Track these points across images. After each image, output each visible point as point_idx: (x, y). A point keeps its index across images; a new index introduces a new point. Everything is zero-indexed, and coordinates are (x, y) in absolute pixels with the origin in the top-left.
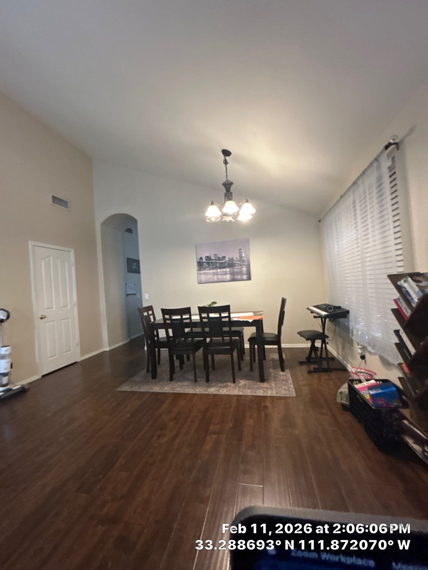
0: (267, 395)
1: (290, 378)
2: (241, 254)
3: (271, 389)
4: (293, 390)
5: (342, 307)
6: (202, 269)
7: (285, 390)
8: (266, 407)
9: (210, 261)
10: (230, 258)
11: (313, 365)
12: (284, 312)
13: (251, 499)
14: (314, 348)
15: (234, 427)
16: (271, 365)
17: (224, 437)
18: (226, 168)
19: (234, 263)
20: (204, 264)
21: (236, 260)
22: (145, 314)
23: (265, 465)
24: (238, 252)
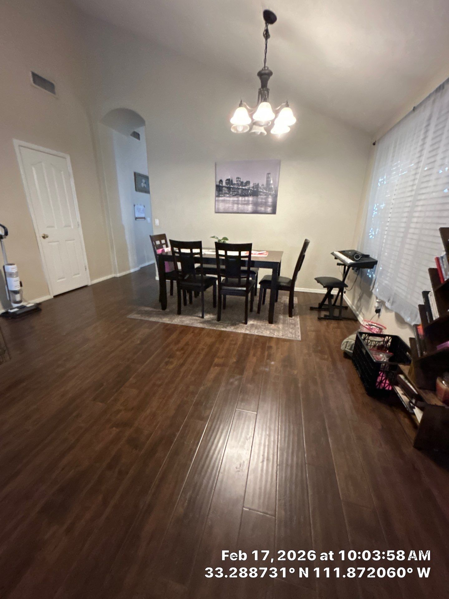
0: (273, 336)
1: (299, 322)
2: (269, 180)
3: (278, 330)
4: (300, 334)
5: (370, 256)
6: (221, 195)
7: (291, 333)
8: (270, 347)
9: (232, 186)
10: (255, 184)
11: (324, 311)
12: (304, 256)
13: (245, 421)
14: (329, 295)
15: (237, 362)
16: (282, 308)
17: (227, 369)
18: (266, 45)
19: (259, 190)
20: (224, 189)
21: (262, 187)
22: (158, 243)
23: (261, 396)
24: (266, 177)
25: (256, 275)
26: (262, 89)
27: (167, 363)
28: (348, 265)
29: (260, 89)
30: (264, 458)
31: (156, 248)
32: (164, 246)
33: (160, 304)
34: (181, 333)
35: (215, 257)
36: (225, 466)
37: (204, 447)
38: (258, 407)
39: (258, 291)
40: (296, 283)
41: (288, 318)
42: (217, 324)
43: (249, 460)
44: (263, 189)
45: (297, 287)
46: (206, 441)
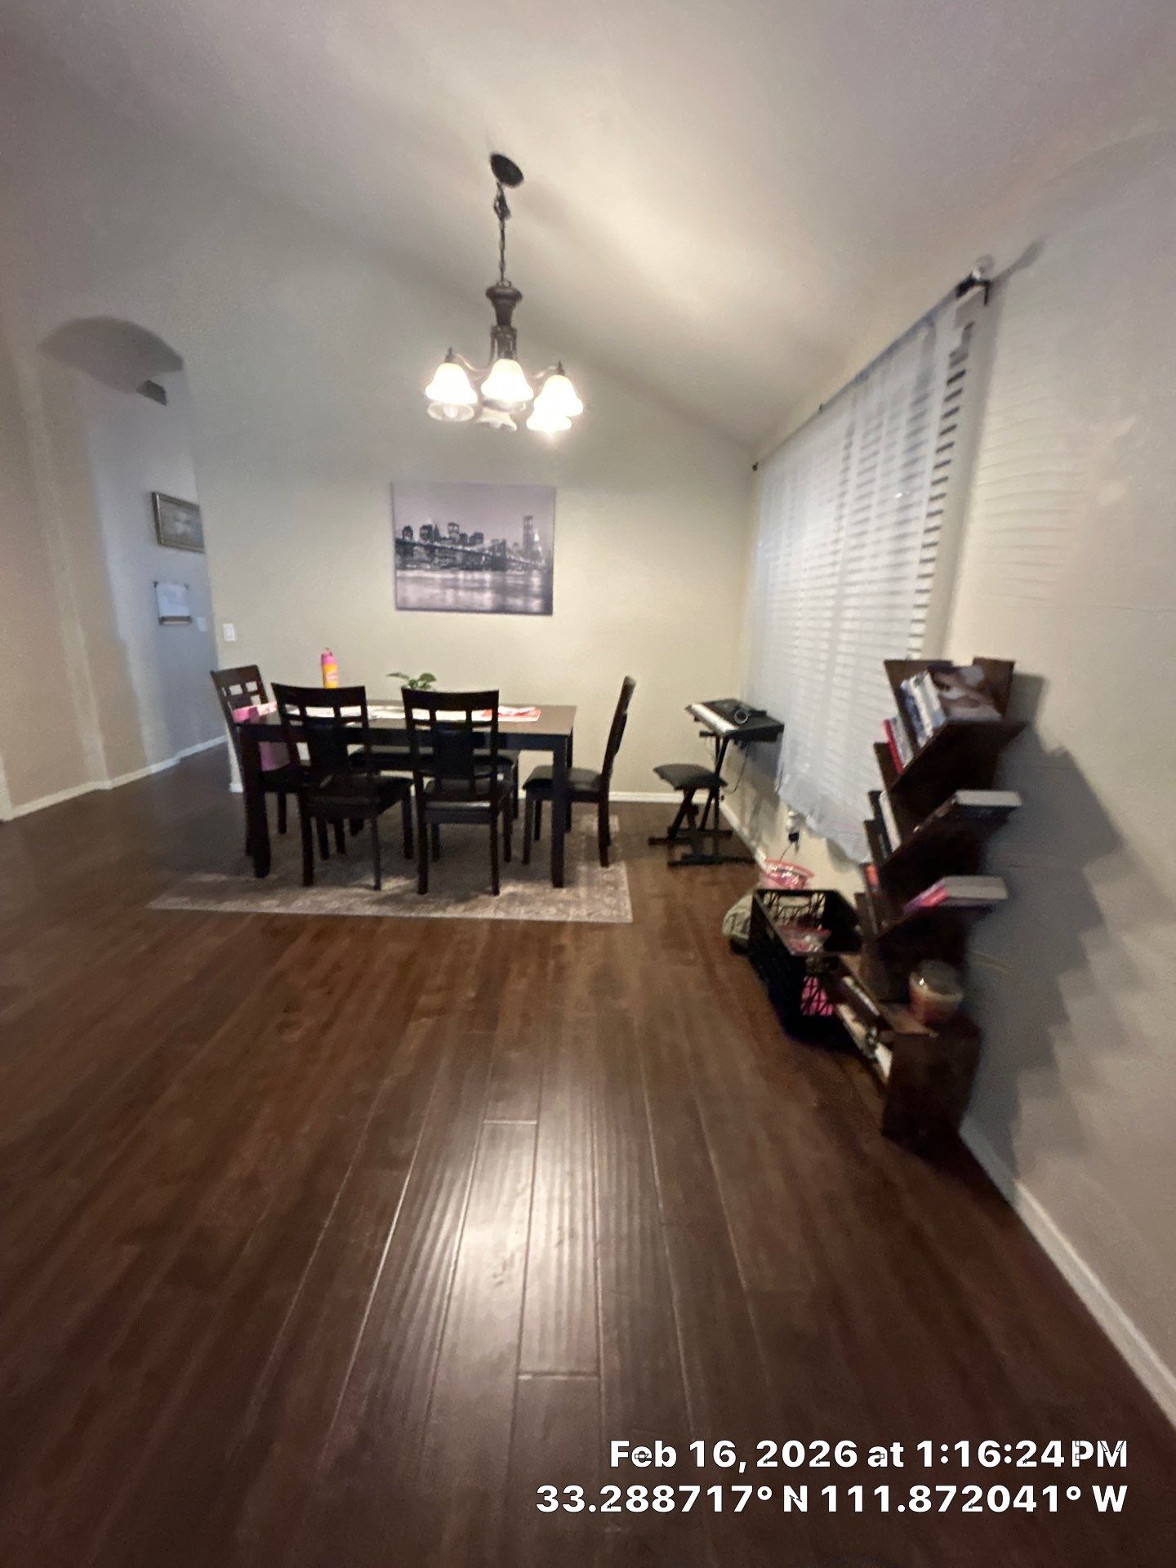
0: (565, 920)
1: (625, 879)
2: (530, 532)
3: (578, 904)
4: (628, 907)
5: (768, 713)
6: (409, 566)
7: (609, 907)
8: (561, 949)
9: (437, 544)
10: (498, 540)
11: (681, 847)
12: (625, 717)
13: (509, 1149)
14: (688, 808)
15: (479, 998)
16: (583, 846)
17: (452, 1021)
18: (502, 232)
19: (508, 557)
20: (417, 551)
21: (515, 550)
22: (236, 690)
23: (545, 1077)
24: (522, 525)
25: (513, 767)
26: (499, 329)
28: (723, 736)
29: (496, 327)
30: (561, 1235)
31: (230, 706)
32: (256, 699)
33: (249, 862)
34: (317, 937)
35: (402, 726)
36: (464, 1280)
37: (403, 1240)
38: (539, 1107)
39: (522, 806)
40: (613, 782)
41: (600, 868)
42: (418, 903)
43: (525, 1247)
44: (517, 554)
45: (616, 790)
46: (410, 1221)
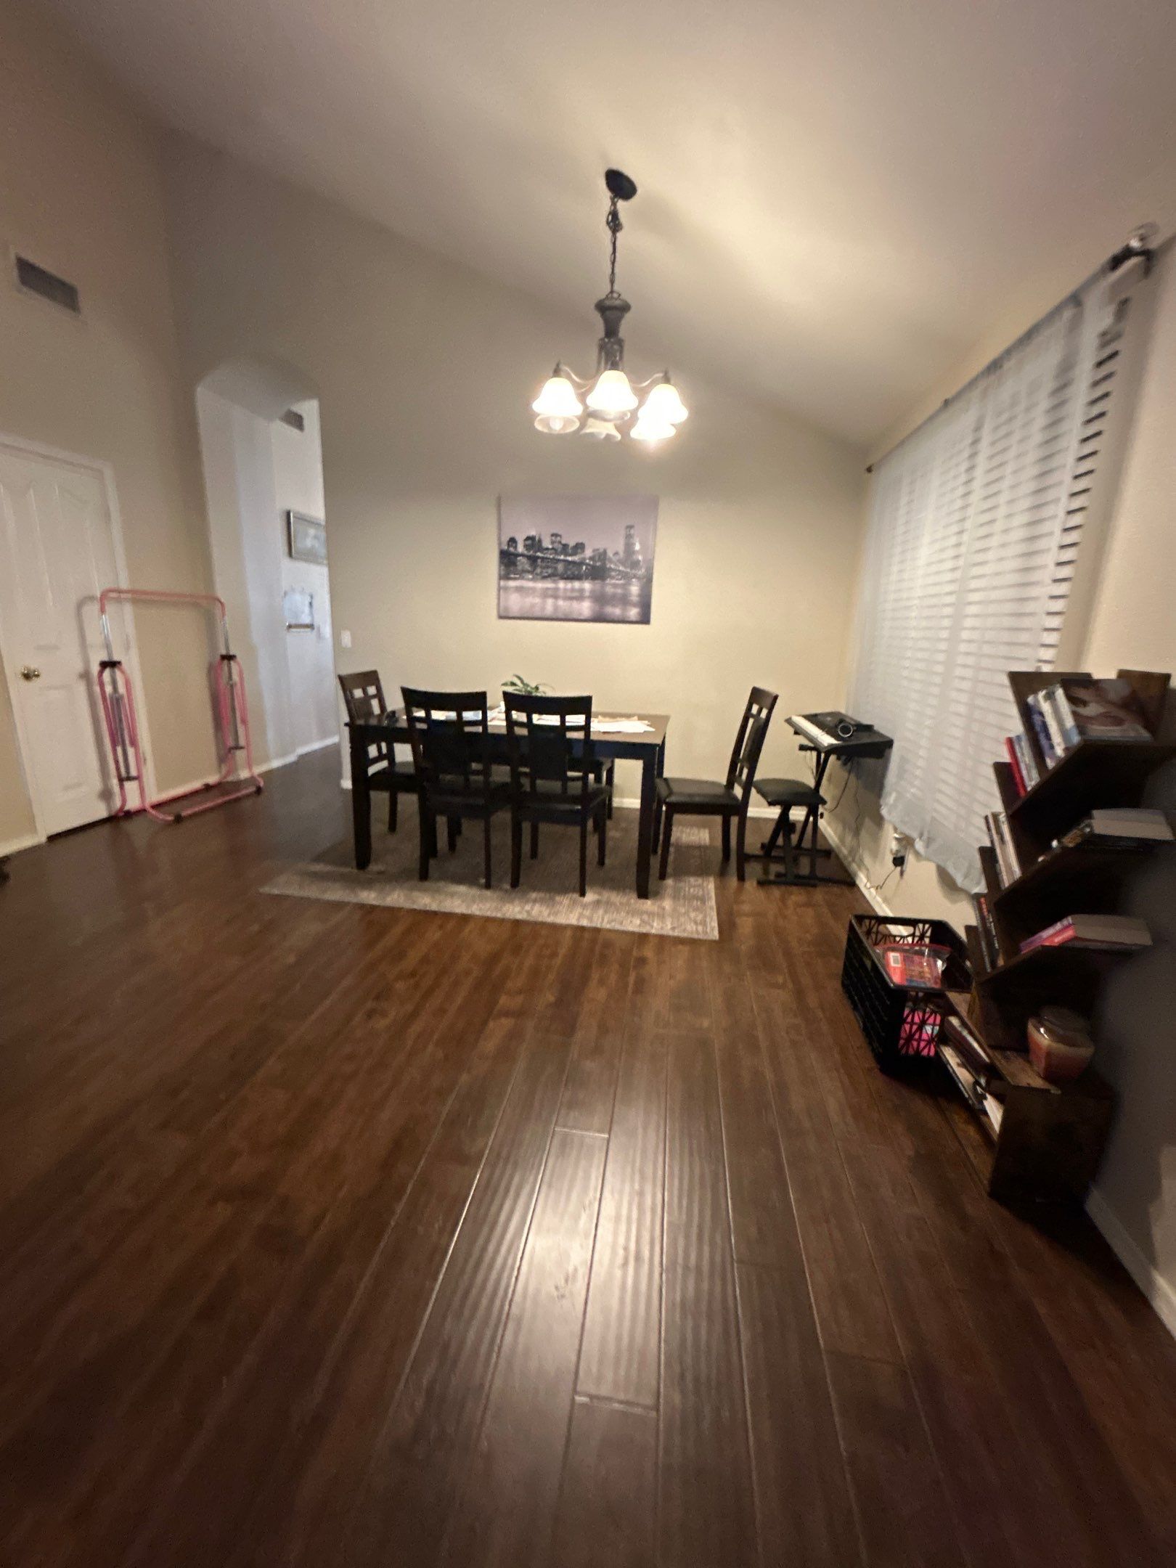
0: (648, 932)
1: (713, 894)
2: (631, 541)
3: (661, 916)
4: (715, 924)
5: (876, 728)
6: (512, 576)
7: (696, 923)
8: (642, 961)
9: (539, 554)
10: (598, 550)
11: (775, 864)
13: (578, 1160)
14: (783, 824)
15: (559, 1003)
17: (530, 1025)
18: (614, 244)
19: (608, 566)
20: (520, 561)
21: (615, 559)
23: (619, 1091)
24: (623, 532)
26: (606, 340)
27: (370, 1014)
28: (824, 750)
29: (602, 340)
30: (627, 1256)
32: (375, 702)
33: (353, 854)
34: (408, 931)
36: (526, 1285)
37: (470, 1237)
38: (612, 1119)
43: (589, 1262)
44: (618, 563)
46: (478, 1219)
